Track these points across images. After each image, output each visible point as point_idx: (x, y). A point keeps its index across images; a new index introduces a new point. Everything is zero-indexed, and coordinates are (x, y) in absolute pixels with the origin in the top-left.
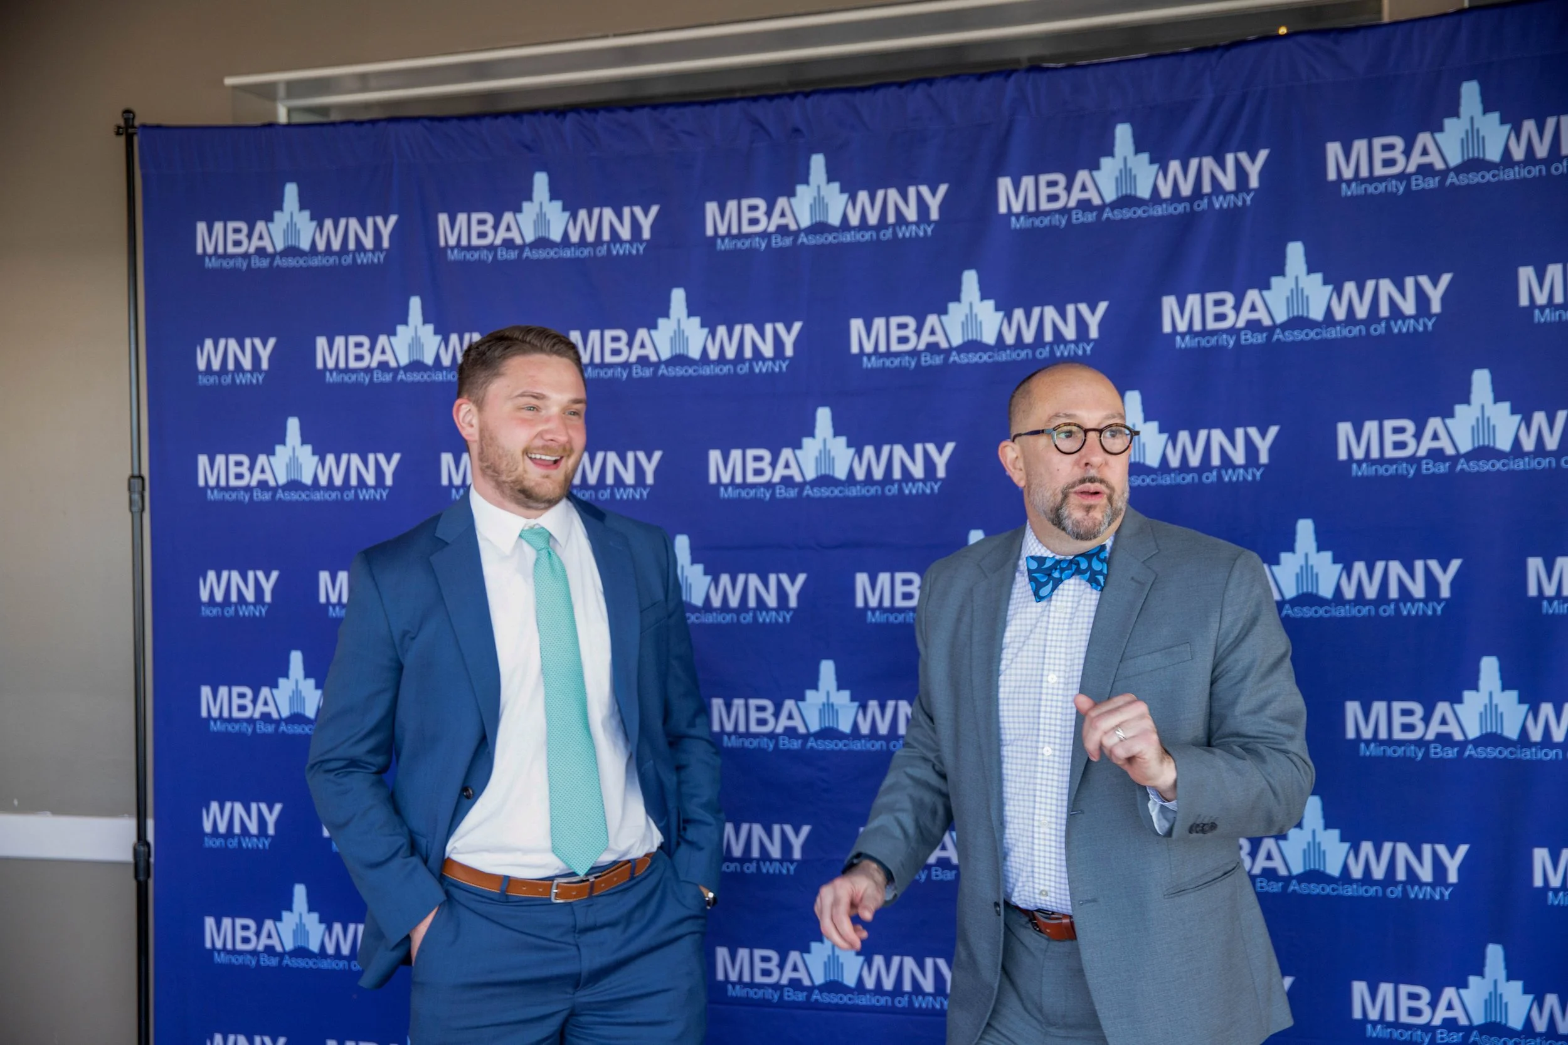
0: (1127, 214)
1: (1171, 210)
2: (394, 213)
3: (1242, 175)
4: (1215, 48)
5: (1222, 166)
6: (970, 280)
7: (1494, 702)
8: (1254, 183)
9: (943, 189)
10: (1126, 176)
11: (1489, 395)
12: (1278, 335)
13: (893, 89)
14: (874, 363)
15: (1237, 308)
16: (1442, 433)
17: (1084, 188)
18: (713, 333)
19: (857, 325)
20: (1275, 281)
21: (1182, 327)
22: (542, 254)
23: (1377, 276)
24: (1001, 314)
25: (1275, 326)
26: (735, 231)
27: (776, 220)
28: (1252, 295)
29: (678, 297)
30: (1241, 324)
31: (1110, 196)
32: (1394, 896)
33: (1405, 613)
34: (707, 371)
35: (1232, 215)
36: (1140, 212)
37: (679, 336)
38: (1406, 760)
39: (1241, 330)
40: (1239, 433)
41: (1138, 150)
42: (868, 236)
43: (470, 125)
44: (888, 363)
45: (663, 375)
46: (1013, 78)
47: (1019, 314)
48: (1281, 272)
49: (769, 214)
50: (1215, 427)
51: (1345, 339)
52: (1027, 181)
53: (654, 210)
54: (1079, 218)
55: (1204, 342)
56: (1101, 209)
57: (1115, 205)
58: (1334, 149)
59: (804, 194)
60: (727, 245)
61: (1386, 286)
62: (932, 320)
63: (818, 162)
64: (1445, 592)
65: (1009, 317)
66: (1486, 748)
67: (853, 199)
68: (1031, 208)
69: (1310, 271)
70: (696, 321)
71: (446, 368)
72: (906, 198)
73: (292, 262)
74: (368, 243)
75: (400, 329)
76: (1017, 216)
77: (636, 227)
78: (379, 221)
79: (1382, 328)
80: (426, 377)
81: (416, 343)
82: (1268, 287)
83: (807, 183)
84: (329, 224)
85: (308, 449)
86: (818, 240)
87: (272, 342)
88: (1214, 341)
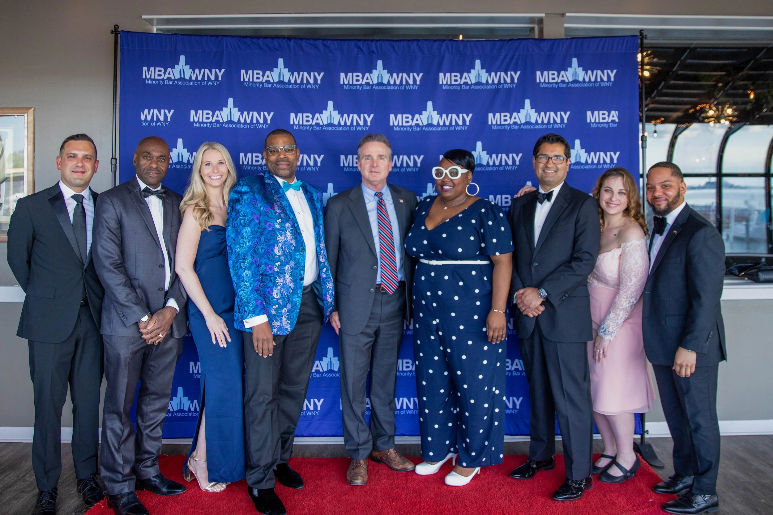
0: (479, 87)
1: (491, 87)
3: (512, 78)
4: (505, 40)
5: (507, 75)
8: (516, 81)
9: (421, 75)
10: (479, 76)
11: (580, 147)
12: (522, 127)
13: (406, 41)
14: (398, 129)
15: (510, 118)
17: (466, 78)
18: (342, 116)
19: (392, 116)
20: (521, 110)
21: (494, 123)
22: (280, 86)
23: (550, 111)
24: (439, 116)
25: (521, 124)
26: (351, 83)
28: (515, 114)
30: (511, 123)
31: (474, 81)
34: (340, 129)
35: (510, 90)
36: (482, 87)
37: (330, 117)
40: (511, 155)
41: (482, 68)
42: (396, 88)
43: (255, 40)
44: (402, 129)
45: (324, 129)
46: (445, 42)
47: (444, 116)
50: (503, 153)
51: (541, 129)
52: (448, 75)
53: (322, 74)
54: (464, 87)
55: (500, 128)
56: (471, 85)
57: (475, 84)
58: (538, 73)
59: (375, 73)
60: (348, 87)
61: (552, 114)
62: (417, 116)
63: (380, 63)
65: (441, 117)
68: (449, 83)
69: (531, 108)
70: (337, 112)
71: (242, 123)
72: (409, 77)
73: (181, 83)
74: (213, 78)
75: (224, 109)
76: (445, 85)
77: (315, 79)
78: (217, 71)
79: (551, 126)
80: (234, 126)
81: (230, 114)
82: (519, 112)
83: (376, 69)
84: (197, 70)
85: (186, 150)
86: (380, 88)
87: (172, 111)
88: (503, 127)
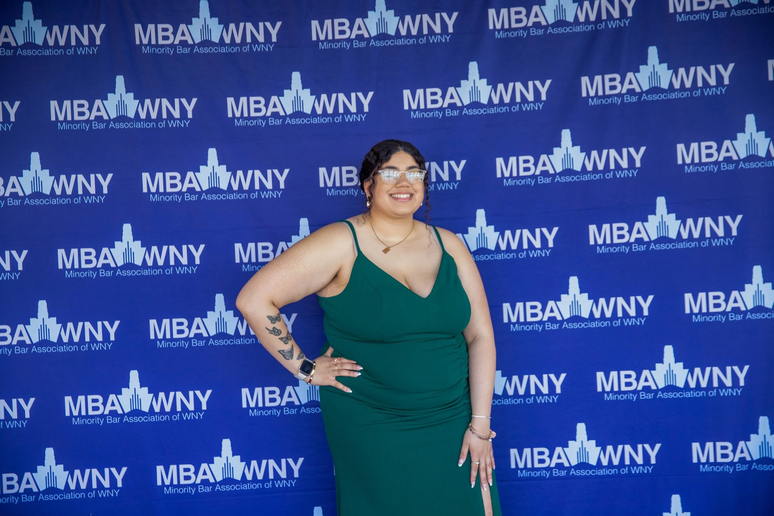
0: (561, 30)
1: (584, 29)
2: (103, 23)
3: (623, 9)
5: (613, 4)
6: (473, 67)
7: (760, 290)
8: (630, 14)
9: (455, 15)
10: (560, 9)
11: (754, 128)
12: (644, 97)
14: (418, 115)
15: (622, 83)
16: (731, 148)
17: (536, 16)
18: (318, 99)
19: (407, 93)
20: (642, 67)
21: (592, 93)
22: (206, 50)
23: (696, 65)
24: (490, 87)
25: (642, 92)
26: (330, 37)
27: (355, 32)
28: (630, 75)
29: (296, 77)
30: (624, 91)
31: (551, 20)
32: (712, 396)
33: (714, 245)
34: (315, 121)
35: (619, 31)
36: (568, 30)
37: (297, 100)
38: (716, 323)
39: (624, 94)
40: (625, 151)
42: (411, 41)
44: (426, 115)
45: (288, 123)
47: (501, 86)
48: (646, 63)
49: (351, 28)
50: (612, 148)
51: (680, 99)
52: (504, 11)
53: (279, 24)
54: (534, 32)
55: (604, 102)
56: (546, 27)
57: (554, 25)
59: (373, 17)
60: (326, 46)
61: (701, 70)
62: (451, 90)
64: (734, 233)
65: (495, 88)
66: (756, 314)
67: (403, 20)
68: (506, 26)
69: (660, 62)
70: (308, 91)
71: (143, 120)
72: (434, 19)
73: (30, 52)
74: (85, 41)
75: (110, 95)
76: (499, 31)
77: (267, 34)
78: (92, 27)
79: (699, 93)
80: (129, 125)
81: (121, 104)
82: (638, 71)
83: (374, 10)
84: (56, 28)
85: (47, 171)
86: (382, 44)
87: (17, 104)
88: (609, 101)
